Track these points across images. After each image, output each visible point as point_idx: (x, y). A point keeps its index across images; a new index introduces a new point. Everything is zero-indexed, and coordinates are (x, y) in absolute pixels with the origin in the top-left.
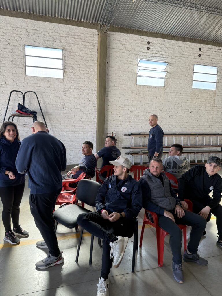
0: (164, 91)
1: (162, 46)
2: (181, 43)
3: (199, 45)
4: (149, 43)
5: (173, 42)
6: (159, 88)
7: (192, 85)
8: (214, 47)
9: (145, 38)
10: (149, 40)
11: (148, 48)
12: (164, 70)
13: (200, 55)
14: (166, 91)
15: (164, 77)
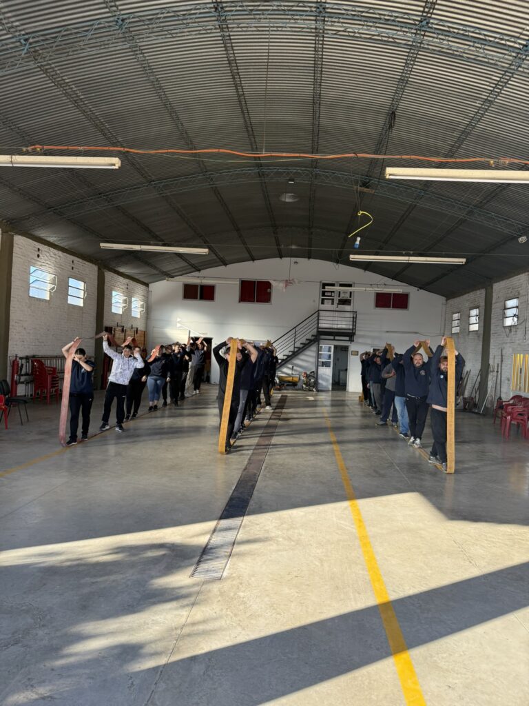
0: (49, 304)
1: (48, 255)
2: (60, 253)
3: (72, 258)
4: (39, 250)
5: (55, 251)
6: (46, 300)
7: (67, 300)
8: (80, 260)
9: (37, 244)
10: (39, 247)
11: (38, 256)
12: (48, 282)
13: (73, 268)
14: (51, 306)
15: (48, 289)
